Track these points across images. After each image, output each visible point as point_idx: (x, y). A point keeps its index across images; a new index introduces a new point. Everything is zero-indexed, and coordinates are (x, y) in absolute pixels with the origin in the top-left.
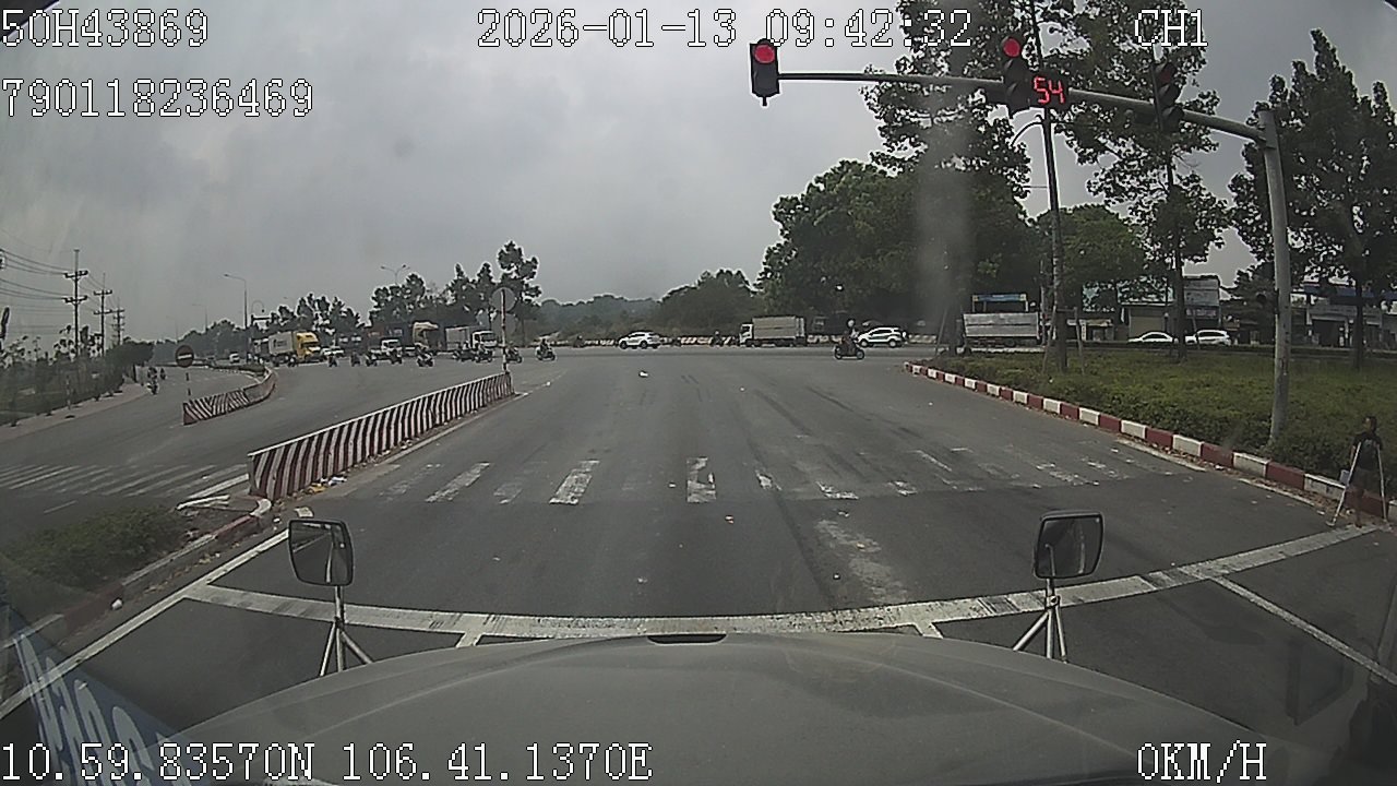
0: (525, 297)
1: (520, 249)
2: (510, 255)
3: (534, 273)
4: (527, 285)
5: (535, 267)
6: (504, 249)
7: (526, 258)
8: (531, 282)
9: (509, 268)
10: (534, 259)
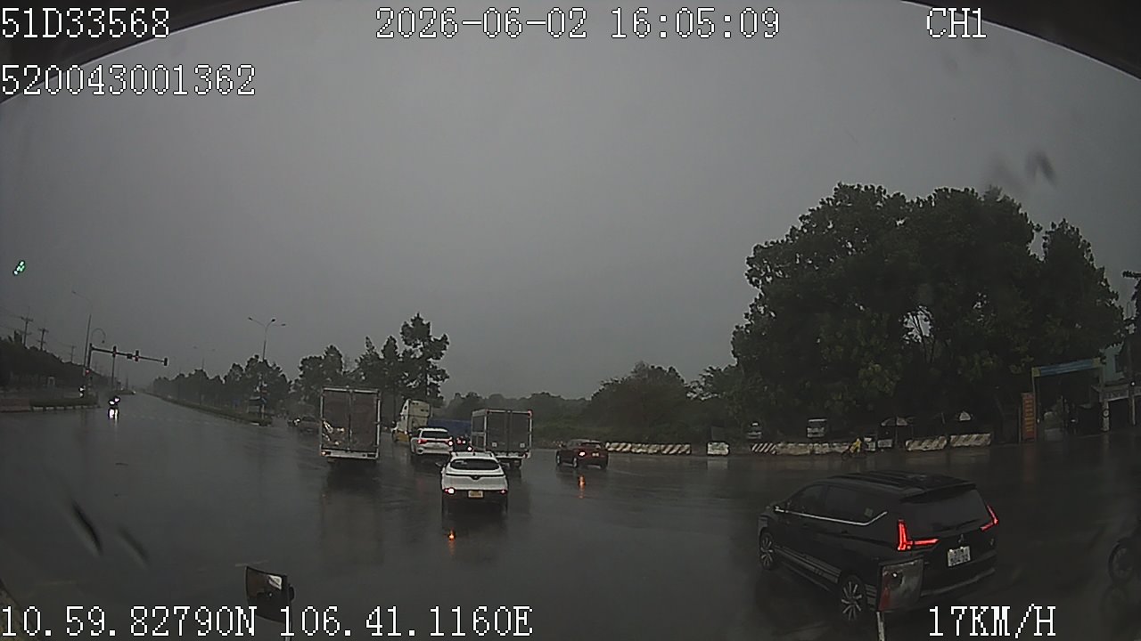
0: (430, 380)
1: (428, 325)
2: (417, 330)
3: (442, 354)
4: (435, 367)
5: (445, 349)
6: (410, 324)
7: (435, 335)
8: (438, 364)
9: (415, 346)
10: (445, 338)
